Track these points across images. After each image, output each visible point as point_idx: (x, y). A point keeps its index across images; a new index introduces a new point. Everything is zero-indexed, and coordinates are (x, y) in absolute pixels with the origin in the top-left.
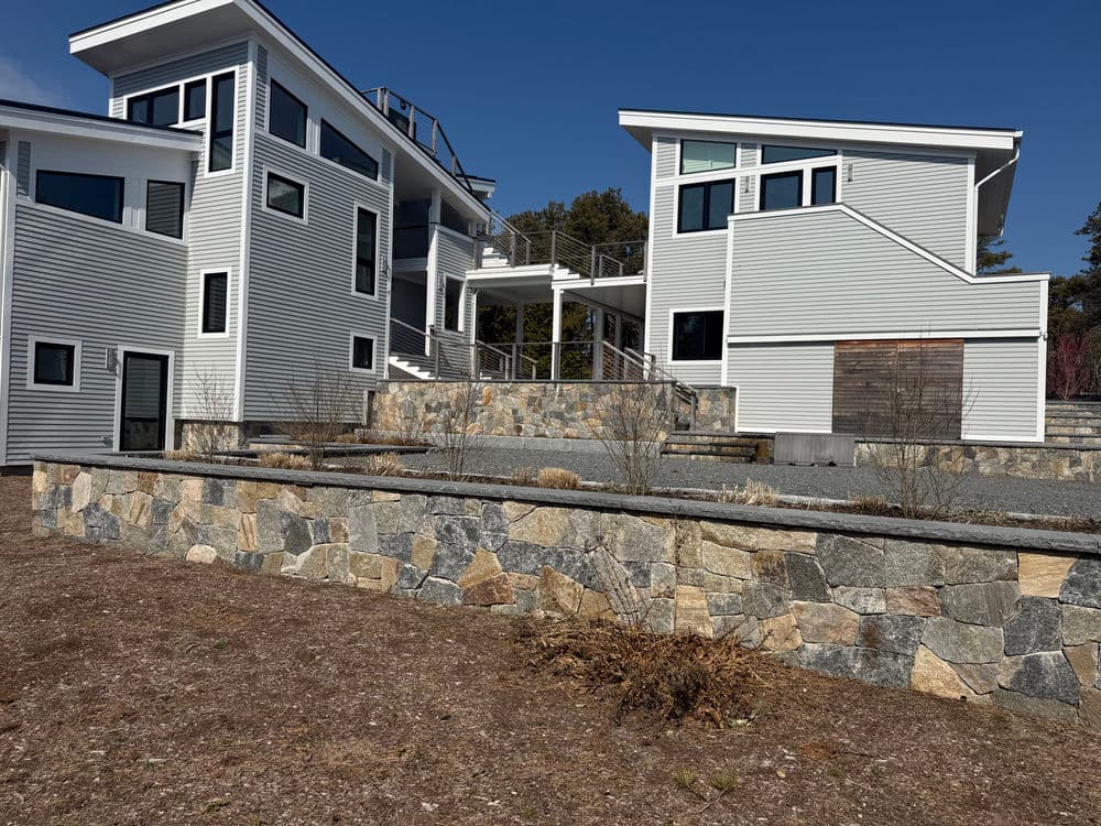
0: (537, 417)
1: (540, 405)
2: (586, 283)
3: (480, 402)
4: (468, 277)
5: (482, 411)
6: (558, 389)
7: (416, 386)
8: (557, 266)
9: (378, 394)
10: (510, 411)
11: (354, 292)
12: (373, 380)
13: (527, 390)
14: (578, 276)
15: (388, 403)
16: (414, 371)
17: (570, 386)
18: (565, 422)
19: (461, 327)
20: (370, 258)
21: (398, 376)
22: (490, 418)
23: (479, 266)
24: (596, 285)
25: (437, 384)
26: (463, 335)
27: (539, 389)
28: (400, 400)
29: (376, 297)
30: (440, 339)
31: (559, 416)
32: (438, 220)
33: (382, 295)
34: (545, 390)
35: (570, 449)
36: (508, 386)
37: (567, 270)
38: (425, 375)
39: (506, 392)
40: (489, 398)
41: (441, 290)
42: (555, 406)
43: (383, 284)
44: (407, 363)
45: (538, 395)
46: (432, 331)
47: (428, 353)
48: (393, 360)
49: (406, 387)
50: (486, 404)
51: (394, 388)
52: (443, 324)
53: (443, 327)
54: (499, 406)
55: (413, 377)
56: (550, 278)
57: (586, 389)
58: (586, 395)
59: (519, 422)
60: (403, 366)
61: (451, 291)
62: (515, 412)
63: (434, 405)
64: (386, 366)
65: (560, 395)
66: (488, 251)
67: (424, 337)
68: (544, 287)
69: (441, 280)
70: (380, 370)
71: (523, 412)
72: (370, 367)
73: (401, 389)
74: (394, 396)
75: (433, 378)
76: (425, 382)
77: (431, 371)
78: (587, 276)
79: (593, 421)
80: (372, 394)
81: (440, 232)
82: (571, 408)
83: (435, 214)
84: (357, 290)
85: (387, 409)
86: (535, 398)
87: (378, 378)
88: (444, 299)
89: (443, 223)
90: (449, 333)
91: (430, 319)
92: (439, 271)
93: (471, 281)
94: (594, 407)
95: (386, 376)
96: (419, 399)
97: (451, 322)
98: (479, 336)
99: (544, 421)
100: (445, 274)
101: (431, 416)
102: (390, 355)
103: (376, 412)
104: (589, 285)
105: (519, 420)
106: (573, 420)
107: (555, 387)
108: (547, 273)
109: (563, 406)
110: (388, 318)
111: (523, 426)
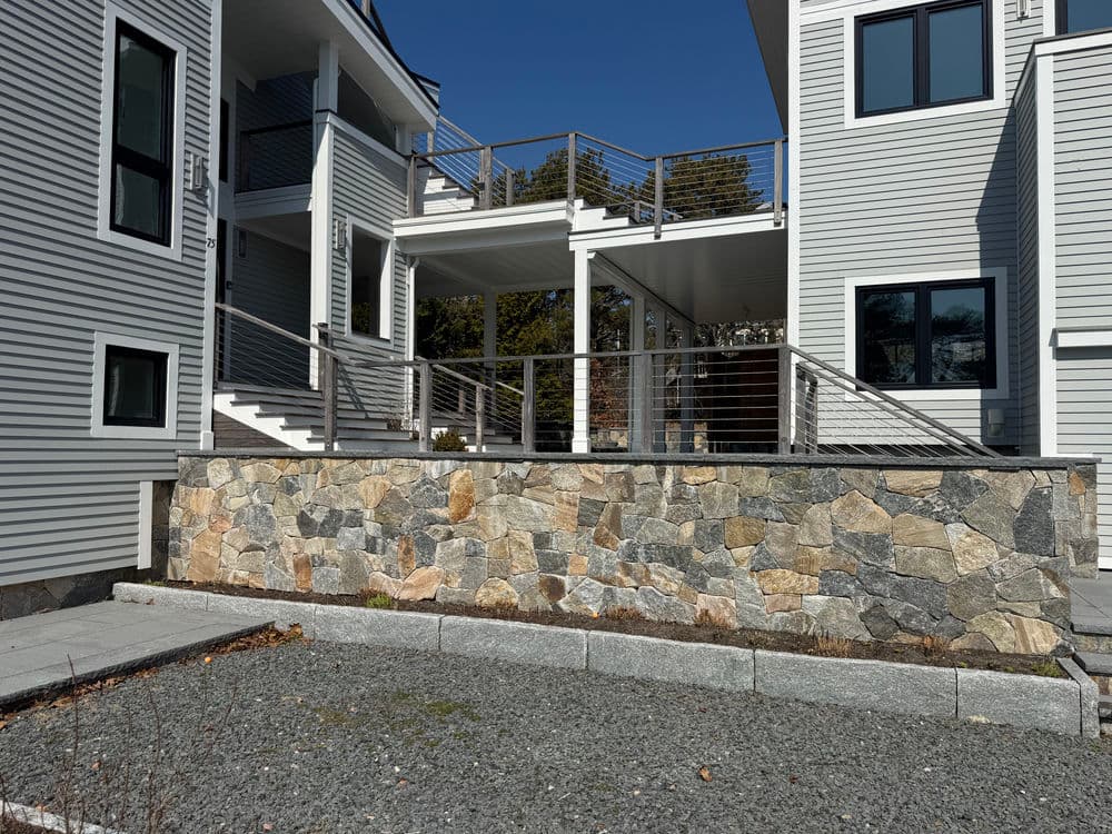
0: (610, 557)
1: (615, 523)
2: (643, 236)
3: (442, 513)
4: (398, 232)
5: (450, 535)
6: (668, 482)
7: (273, 469)
8: (579, 203)
9: (181, 489)
10: (528, 540)
11: (103, 231)
12: (167, 452)
13: (576, 483)
14: (624, 221)
15: (206, 510)
16: (272, 427)
17: (708, 473)
18: (697, 580)
19: (385, 330)
20: (155, 154)
21: (233, 439)
22: (473, 554)
23: (418, 212)
24: (665, 237)
25: (326, 462)
26: (391, 347)
27: (609, 479)
28: (235, 503)
29: (174, 251)
30: (339, 353)
31: (676, 557)
32: (333, 104)
33: (193, 245)
34: (629, 481)
35: (747, 682)
36: (521, 470)
37: (602, 212)
38: (299, 440)
39: (514, 487)
40: (467, 503)
41: (341, 251)
42: (661, 529)
43: (194, 222)
44: (256, 409)
45: (610, 495)
46: (323, 336)
47: (314, 381)
48: (224, 403)
49: (249, 471)
50: (460, 516)
51: (218, 472)
52: (348, 322)
53: (347, 328)
54: (496, 524)
55: (271, 442)
56: (564, 227)
57: (760, 481)
58: (761, 501)
59: (555, 568)
60: (247, 415)
61: (364, 256)
62: (541, 540)
63: (318, 517)
64: (206, 418)
65: (677, 498)
66: (435, 185)
67: (306, 349)
68: (553, 245)
69: (343, 232)
70: (188, 425)
71: (566, 541)
72: (158, 421)
73: (236, 475)
74: (221, 493)
75: (320, 447)
76: (298, 457)
77: (313, 427)
78: (649, 221)
79: (788, 578)
80: (164, 490)
81: (336, 130)
82: (713, 535)
83: (327, 92)
84: (114, 227)
85: (205, 525)
86: (600, 506)
87: (181, 447)
88: (348, 272)
89: (341, 114)
90: (363, 342)
91: (319, 311)
92: (337, 212)
93: (402, 240)
94: (789, 540)
95: (205, 440)
96: (283, 501)
97: (365, 320)
98: (422, 348)
99: (628, 571)
100: (350, 221)
101: (315, 546)
102: (216, 390)
103: (177, 533)
104: (650, 239)
105: (553, 564)
106: (722, 570)
107: (661, 474)
108: (561, 216)
109: (688, 529)
110: (209, 302)
111: (567, 580)
